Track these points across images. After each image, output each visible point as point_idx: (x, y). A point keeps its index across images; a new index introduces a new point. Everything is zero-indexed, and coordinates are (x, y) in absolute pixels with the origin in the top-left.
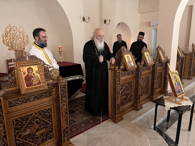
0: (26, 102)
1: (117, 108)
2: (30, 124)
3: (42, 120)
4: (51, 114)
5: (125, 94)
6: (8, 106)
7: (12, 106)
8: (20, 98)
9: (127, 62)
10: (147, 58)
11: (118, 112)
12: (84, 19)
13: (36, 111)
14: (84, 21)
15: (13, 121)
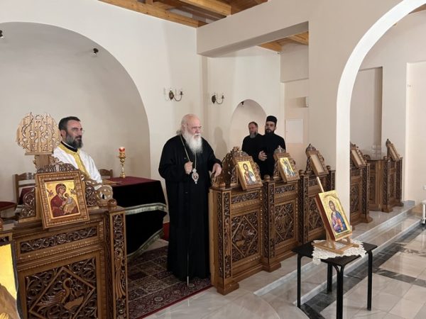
0: (50, 246)
1: (226, 265)
2: (56, 286)
3: (78, 280)
4: (95, 270)
5: (243, 238)
6: (19, 250)
7: (25, 252)
8: (40, 236)
9: (243, 175)
10: (285, 167)
11: (228, 272)
12: (171, 96)
13: (68, 263)
14: (171, 98)
15: (26, 280)
